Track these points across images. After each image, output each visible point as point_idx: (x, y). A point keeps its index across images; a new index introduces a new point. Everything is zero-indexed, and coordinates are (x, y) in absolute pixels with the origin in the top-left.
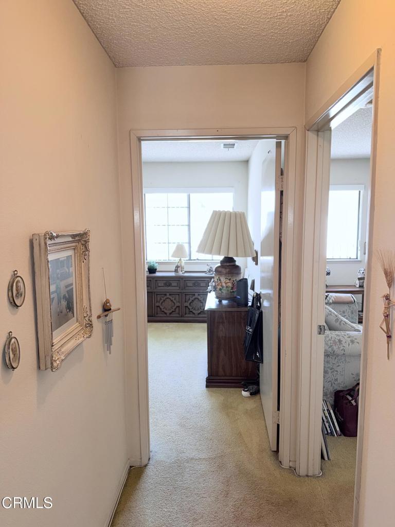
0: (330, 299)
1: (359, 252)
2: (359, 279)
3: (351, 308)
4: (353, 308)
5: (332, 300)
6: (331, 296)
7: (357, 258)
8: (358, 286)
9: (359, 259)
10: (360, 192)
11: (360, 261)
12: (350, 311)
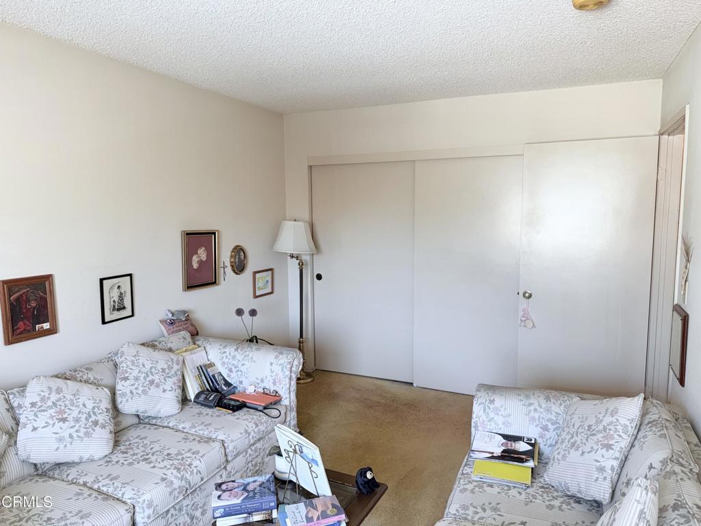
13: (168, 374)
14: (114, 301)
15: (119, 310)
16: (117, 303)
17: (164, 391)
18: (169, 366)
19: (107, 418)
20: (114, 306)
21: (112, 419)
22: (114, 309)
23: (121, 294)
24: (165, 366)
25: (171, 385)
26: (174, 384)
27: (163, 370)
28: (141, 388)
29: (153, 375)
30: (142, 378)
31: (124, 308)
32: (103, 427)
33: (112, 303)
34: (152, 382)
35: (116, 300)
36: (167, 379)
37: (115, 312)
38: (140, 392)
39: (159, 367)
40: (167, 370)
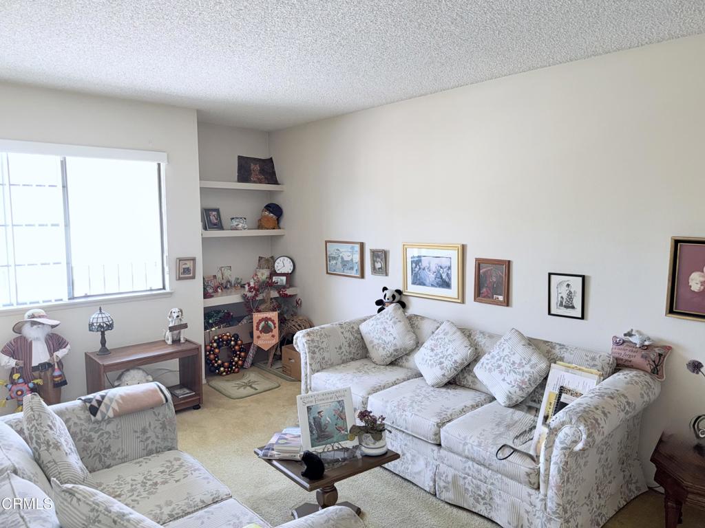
0: (108, 407)
1: (167, 277)
2: (171, 329)
3: (160, 417)
4: (165, 416)
5: (114, 409)
6: (111, 400)
7: (164, 288)
8: (169, 342)
9: (168, 289)
10: (159, 165)
11: (170, 294)
12: (158, 424)
13: (516, 369)
14: (562, 297)
15: (567, 307)
16: (565, 300)
17: (504, 380)
18: (520, 364)
19: (449, 366)
20: (562, 302)
21: (453, 369)
22: (561, 304)
23: (570, 292)
24: (518, 361)
25: (512, 379)
26: (516, 381)
27: (514, 363)
28: (490, 366)
29: (503, 361)
30: (496, 359)
31: (573, 307)
32: (442, 369)
33: (560, 299)
34: (499, 366)
35: (565, 296)
36: (512, 373)
37: (562, 308)
38: (487, 367)
39: (513, 358)
40: (516, 365)
